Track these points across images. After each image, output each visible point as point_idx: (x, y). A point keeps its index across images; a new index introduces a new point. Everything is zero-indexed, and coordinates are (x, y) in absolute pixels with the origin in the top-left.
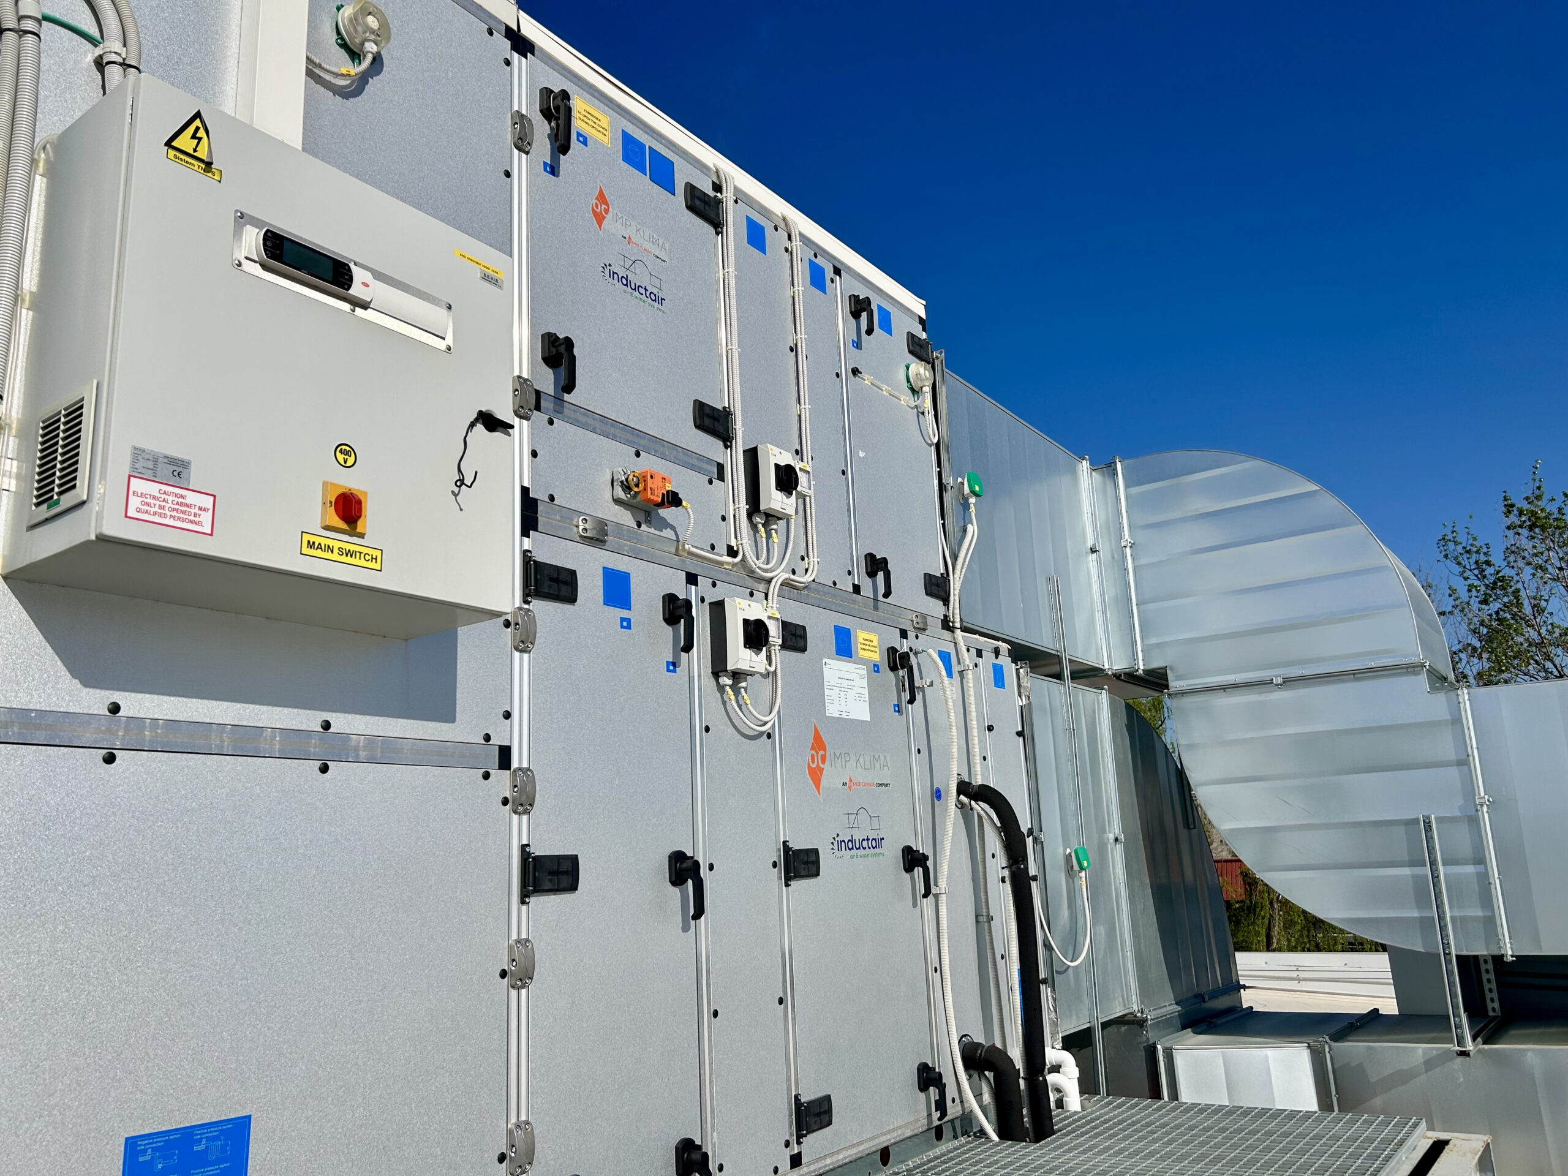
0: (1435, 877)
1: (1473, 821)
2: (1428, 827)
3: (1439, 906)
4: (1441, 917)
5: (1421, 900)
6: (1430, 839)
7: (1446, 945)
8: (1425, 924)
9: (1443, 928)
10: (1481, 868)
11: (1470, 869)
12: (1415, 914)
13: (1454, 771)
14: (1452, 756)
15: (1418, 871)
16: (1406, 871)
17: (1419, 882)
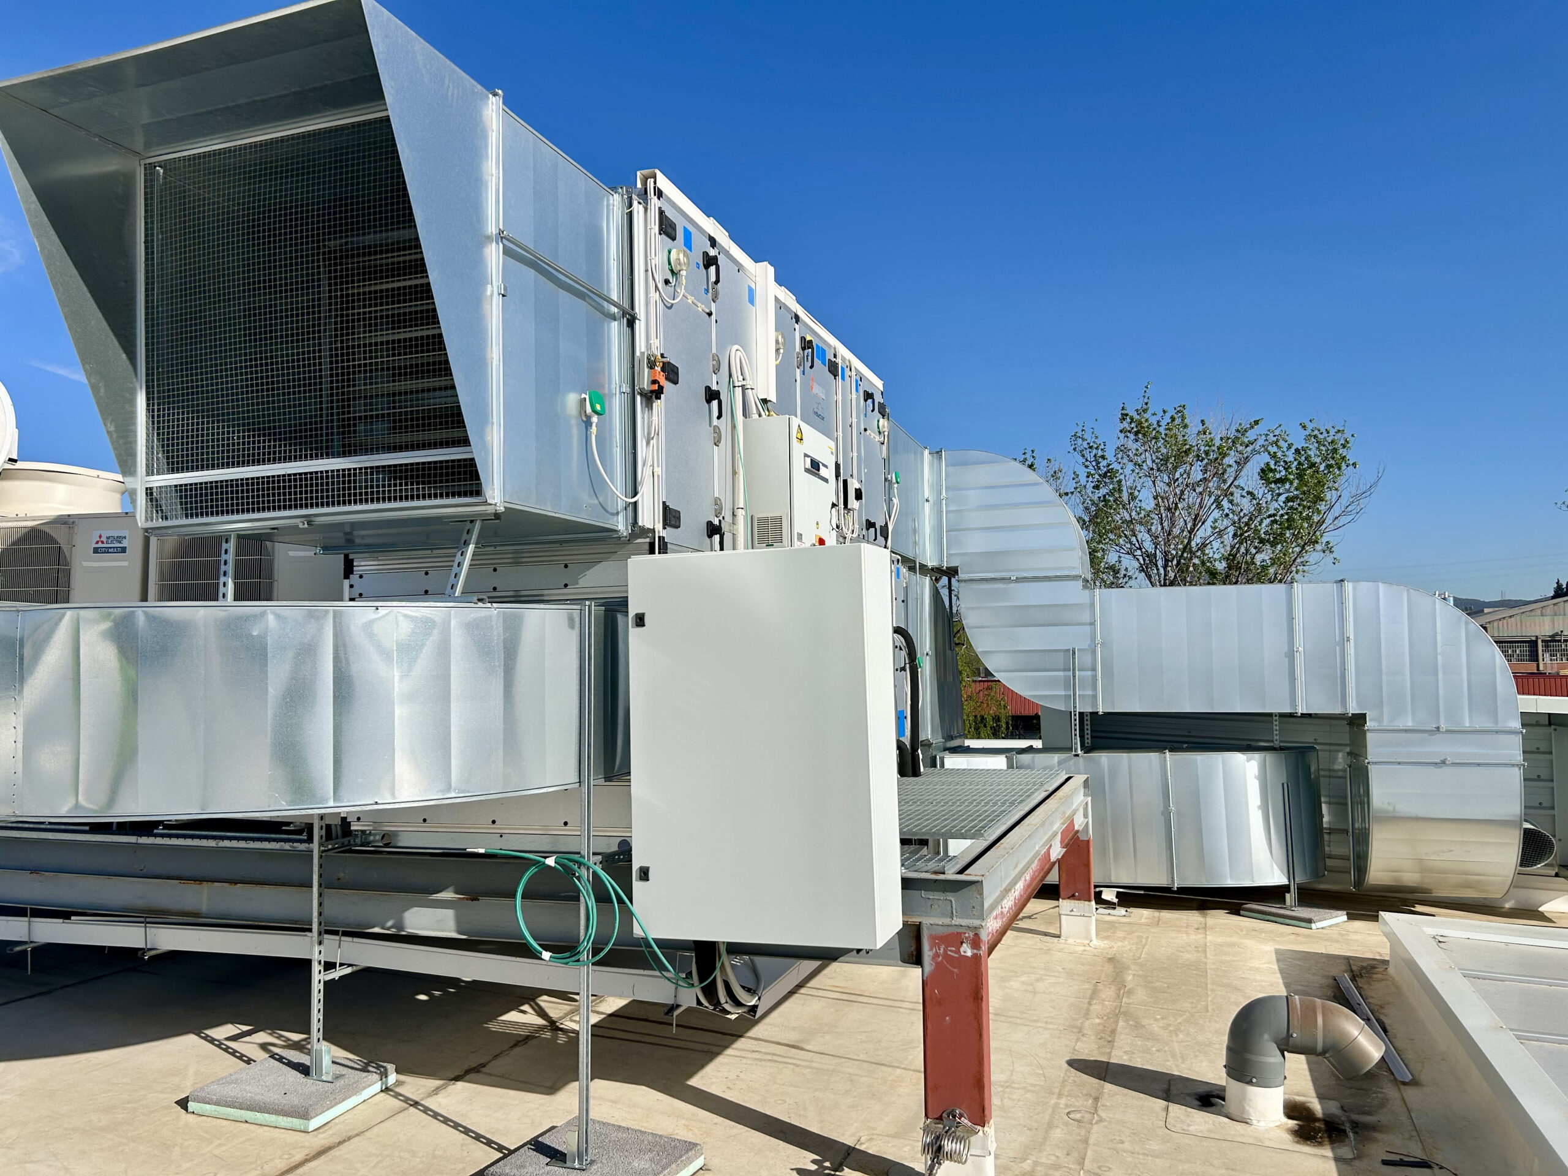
0: (1074, 676)
1: (1094, 652)
2: (1074, 653)
3: (1074, 689)
4: (1074, 694)
5: (1067, 686)
6: (1074, 658)
7: (1075, 707)
8: (1067, 697)
9: (1075, 699)
10: (1094, 673)
11: (1089, 673)
12: (1063, 693)
13: (1088, 628)
14: (1088, 621)
15: (1067, 673)
16: (1061, 673)
17: (1067, 679)
